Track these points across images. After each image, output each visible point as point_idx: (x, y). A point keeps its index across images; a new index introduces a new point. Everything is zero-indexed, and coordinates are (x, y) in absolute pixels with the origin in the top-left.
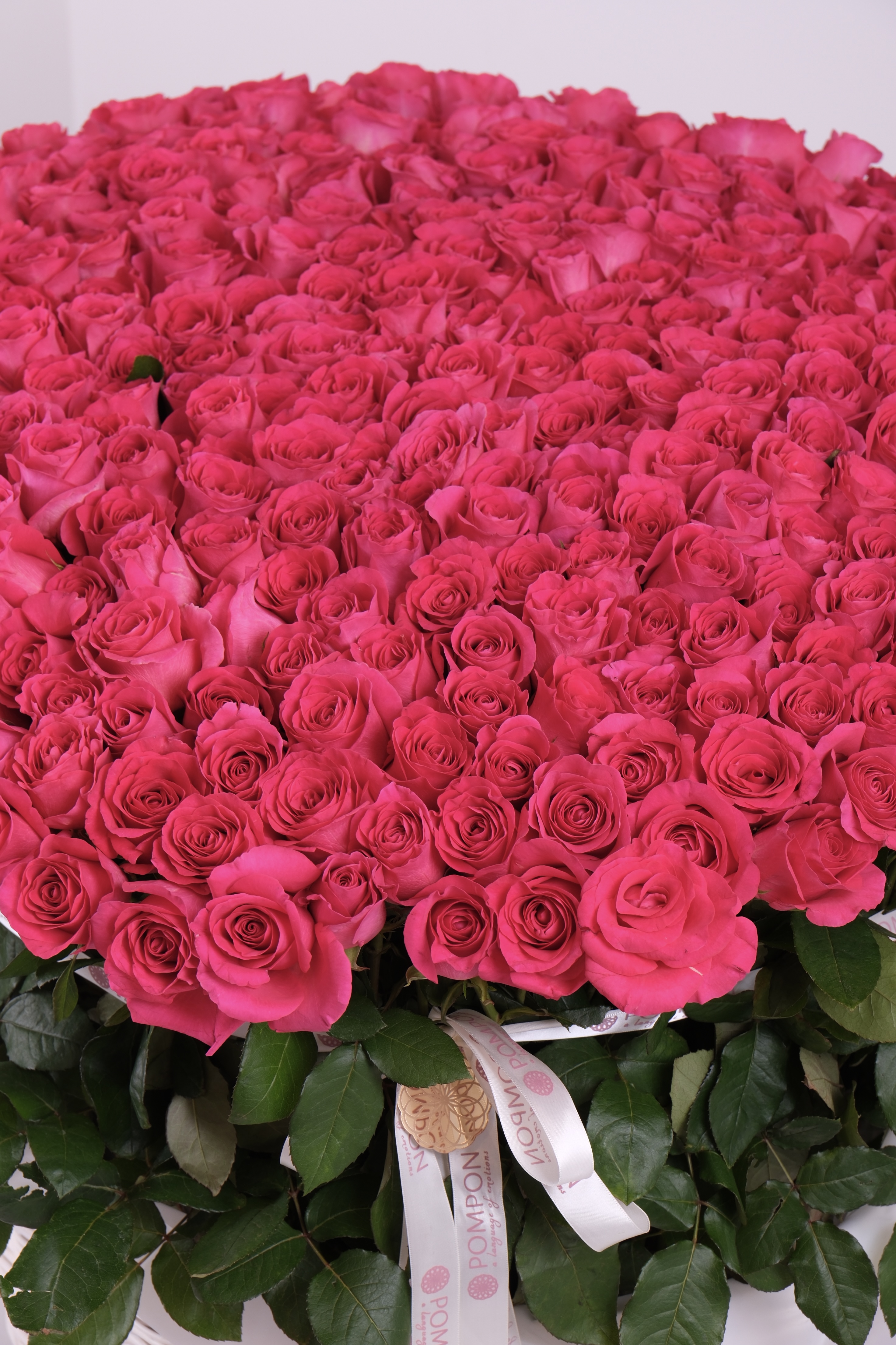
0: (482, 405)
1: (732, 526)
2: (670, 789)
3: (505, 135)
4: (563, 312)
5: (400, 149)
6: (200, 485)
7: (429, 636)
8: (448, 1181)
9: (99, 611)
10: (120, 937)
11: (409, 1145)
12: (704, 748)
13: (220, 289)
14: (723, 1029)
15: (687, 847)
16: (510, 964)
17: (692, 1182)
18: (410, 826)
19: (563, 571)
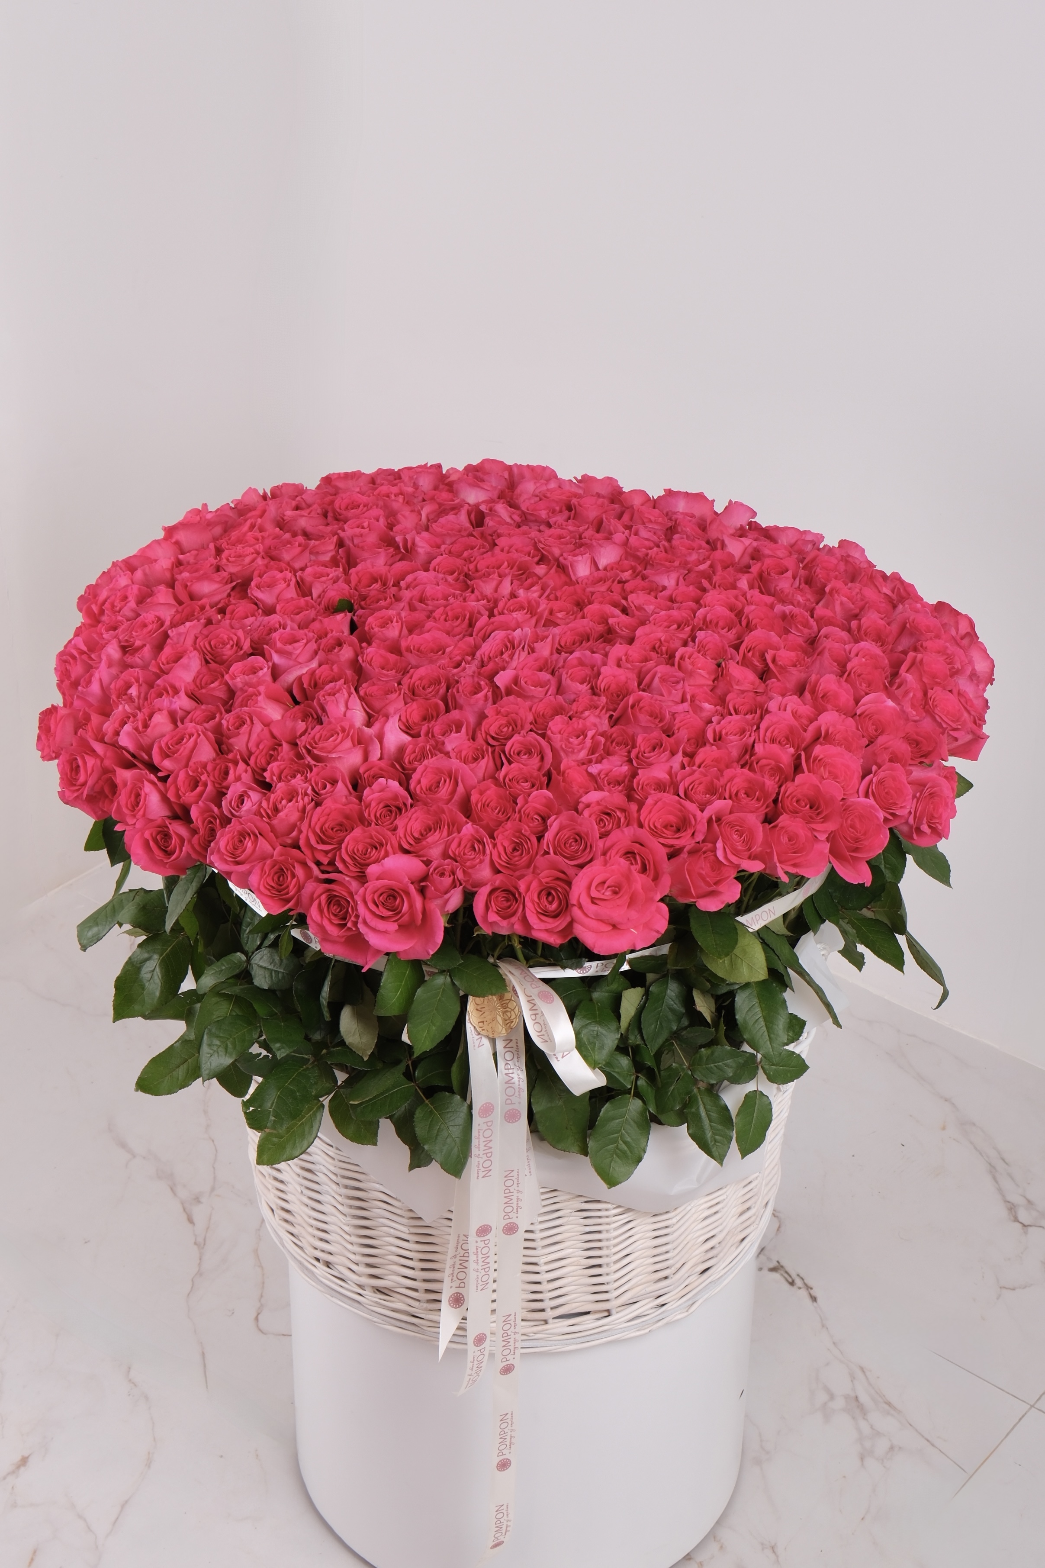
0: (528, 629)
1: (663, 695)
2: (623, 831)
3: (548, 495)
4: (575, 585)
5: (491, 501)
6: (371, 665)
7: (493, 749)
8: (495, 1055)
9: (312, 729)
10: (316, 903)
11: (474, 1032)
12: (642, 811)
13: (387, 568)
14: (650, 977)
15: (632, 864)
16: (531, 924)
17: (631, 1062)
18: (479, 847)
19: (569, 715)
